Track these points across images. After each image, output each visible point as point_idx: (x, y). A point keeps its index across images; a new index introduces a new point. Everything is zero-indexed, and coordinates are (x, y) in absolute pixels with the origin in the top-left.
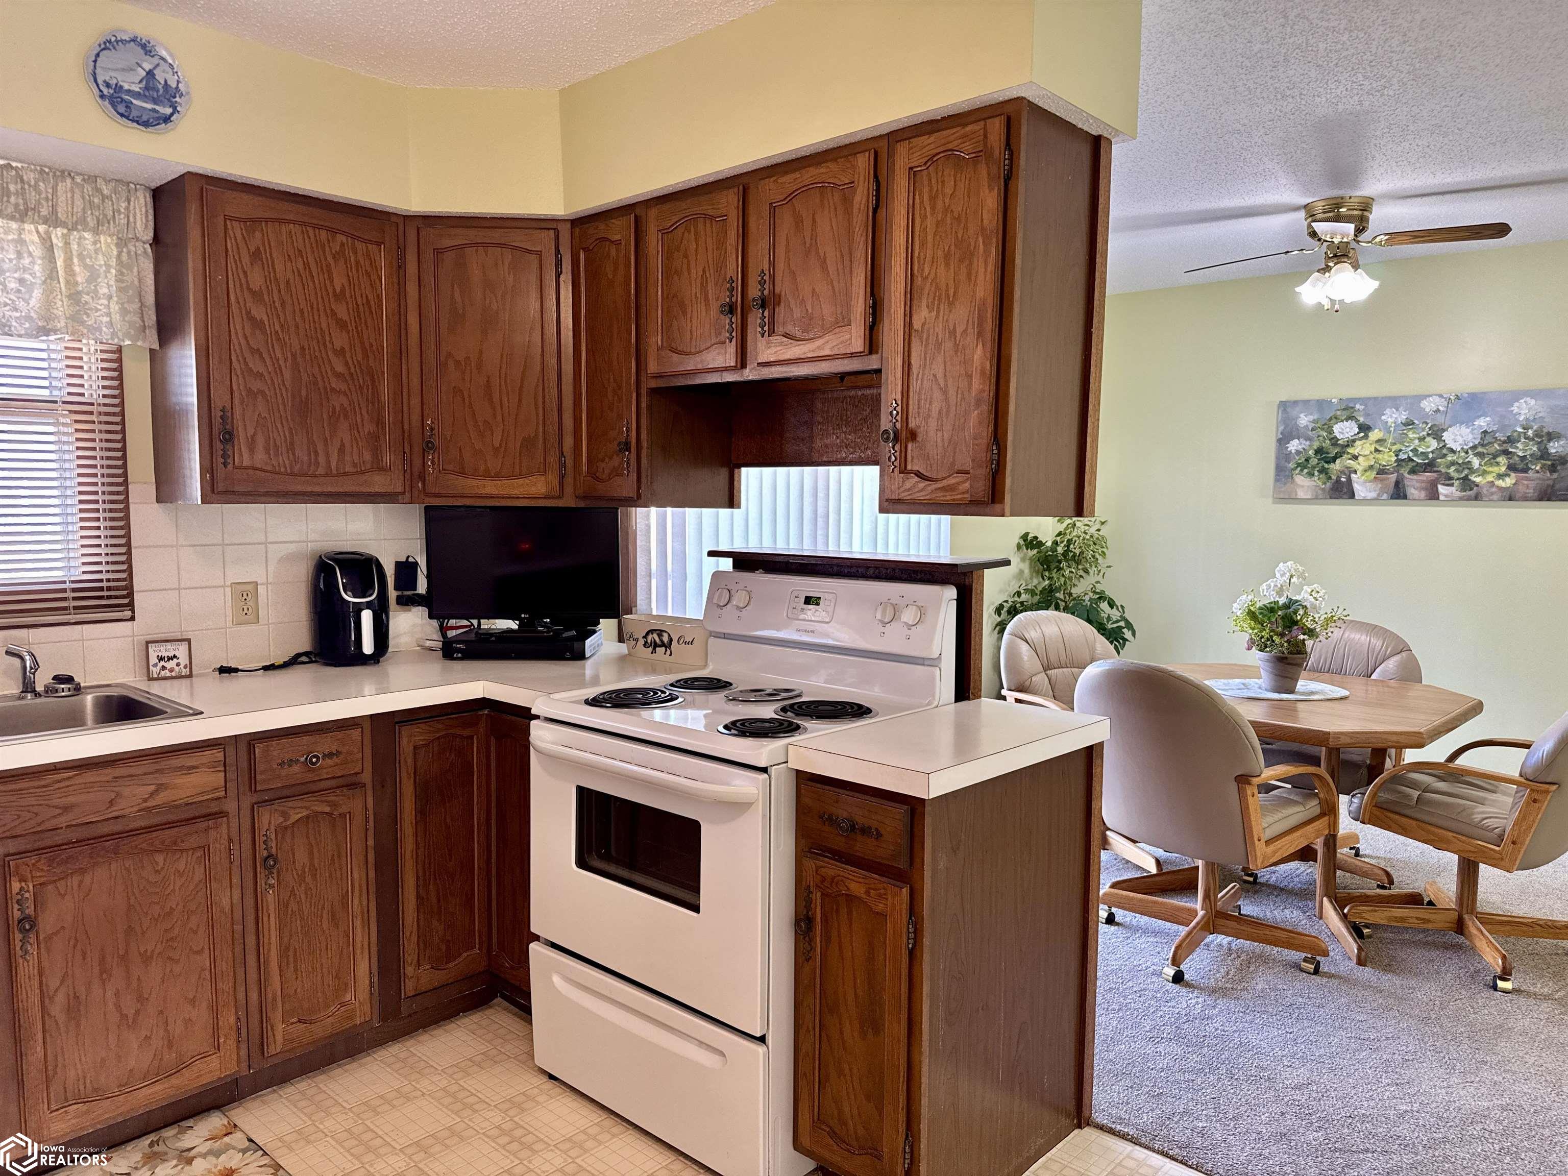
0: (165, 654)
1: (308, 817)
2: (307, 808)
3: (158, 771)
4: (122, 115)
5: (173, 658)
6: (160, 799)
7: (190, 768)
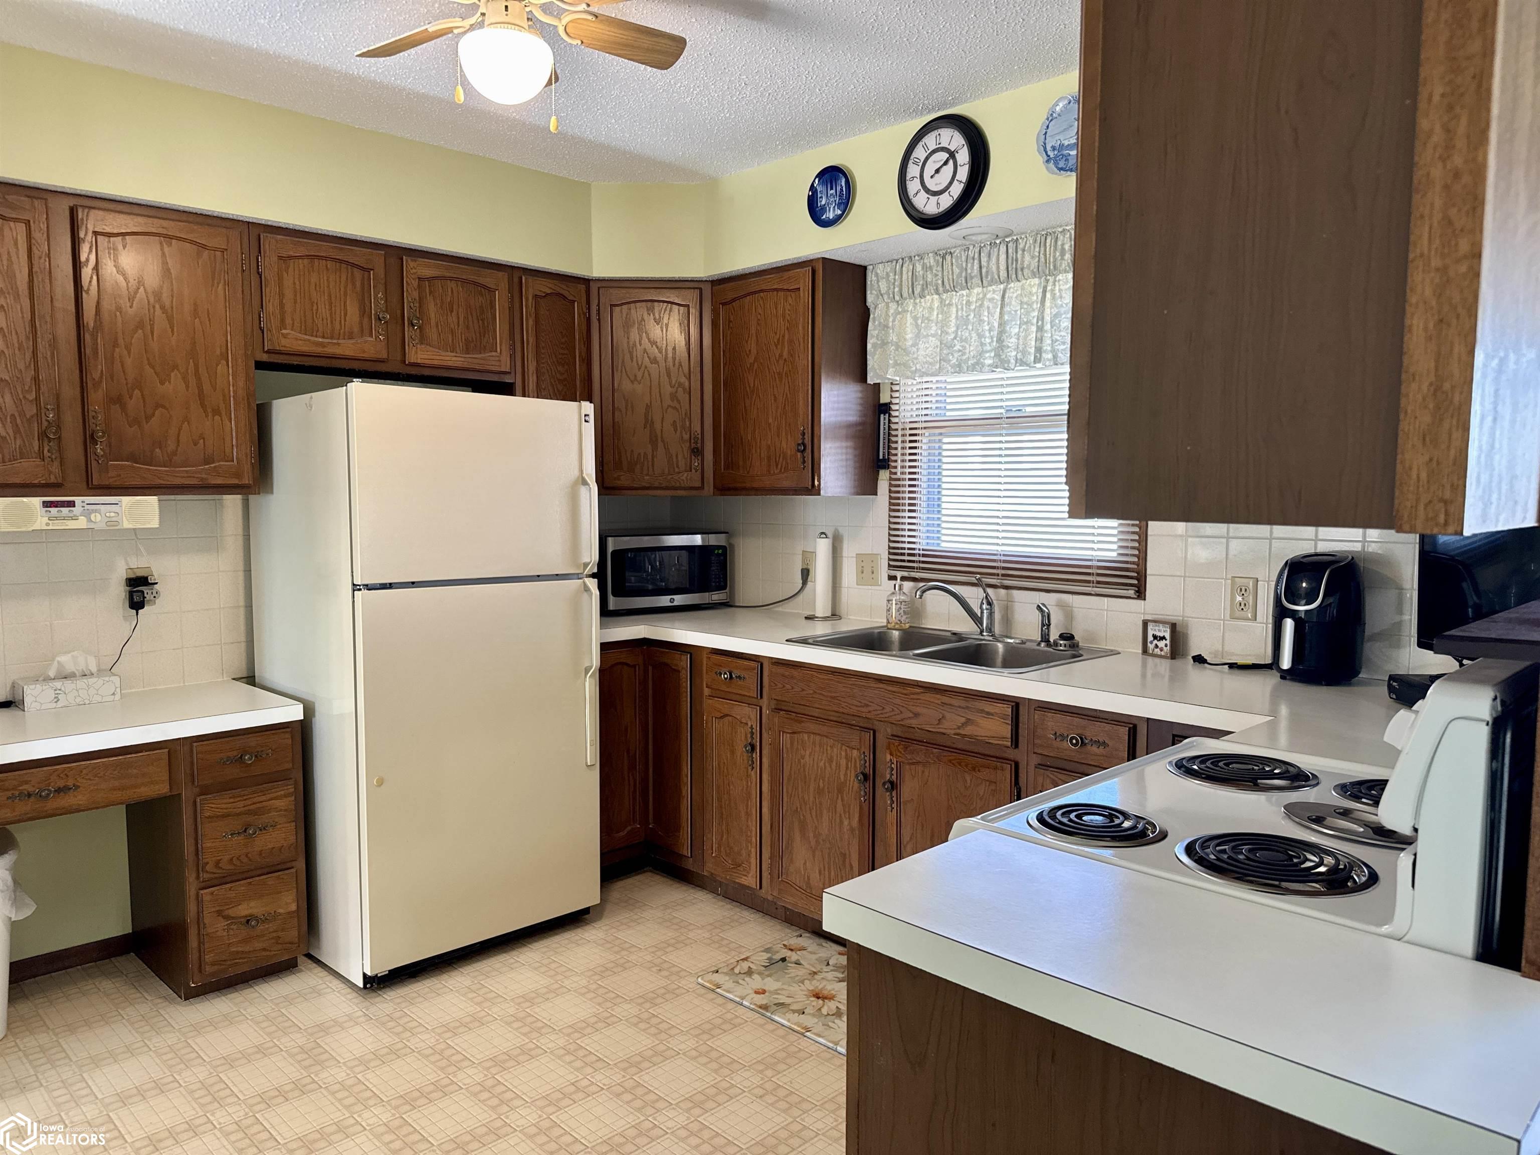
0: (1158, 634)
4: (1061, 169)
5: (1163, 638)
6: (968, 730)
7: (988, 713)
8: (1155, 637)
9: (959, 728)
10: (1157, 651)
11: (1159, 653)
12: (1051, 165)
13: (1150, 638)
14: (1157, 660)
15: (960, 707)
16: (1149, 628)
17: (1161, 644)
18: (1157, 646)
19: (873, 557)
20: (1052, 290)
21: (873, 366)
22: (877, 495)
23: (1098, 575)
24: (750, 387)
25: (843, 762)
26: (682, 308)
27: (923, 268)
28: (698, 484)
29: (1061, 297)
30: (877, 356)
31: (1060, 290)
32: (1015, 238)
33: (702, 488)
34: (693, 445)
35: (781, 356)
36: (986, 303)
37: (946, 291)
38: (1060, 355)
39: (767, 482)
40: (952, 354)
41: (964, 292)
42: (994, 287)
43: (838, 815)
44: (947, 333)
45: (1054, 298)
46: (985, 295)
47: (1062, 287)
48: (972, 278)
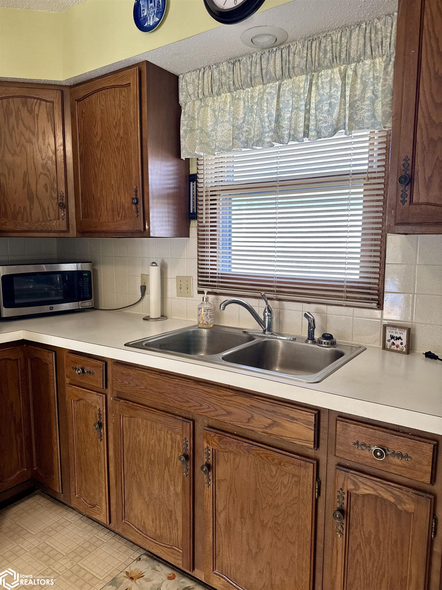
0: (395, 335)
3: (274, 412)
5: (400, 338)
6: (275, 430)
7: (293, 418)
8: (392, 337)
9: (266, 428)
10: (394, 347)
11: (395, 348)
13: (388, 337)
14: (394, 354)
15: (267, 410)
16: (387, 331)
17: (398, 342)
18: (393, 344)
19: (188, 279)
20: (316, 83)
21: (185, 146)
22: (188, 236)
23: (348, 292)
24: (98, 159)
25: (169, 443)
26: (48, 104)
27: (219, 74)
28: (65, 229)
29: (323, 88)
30: (187, 139)
31: (322, 83)
32: (288, 45)
33: (68, 231)
34: (60, 201)
35: (118, 134)
36: (265, 98)
37: (236, 89)
38: (323, 130)
39: (112, 226)
40: (242, 134)
41: (249, 90)
42: (271, 84)
43: (165, 482)
44: (237, 119)
45: (317, 89)
46: (265, 90)
47: (323, 80)
48: (255, 78)
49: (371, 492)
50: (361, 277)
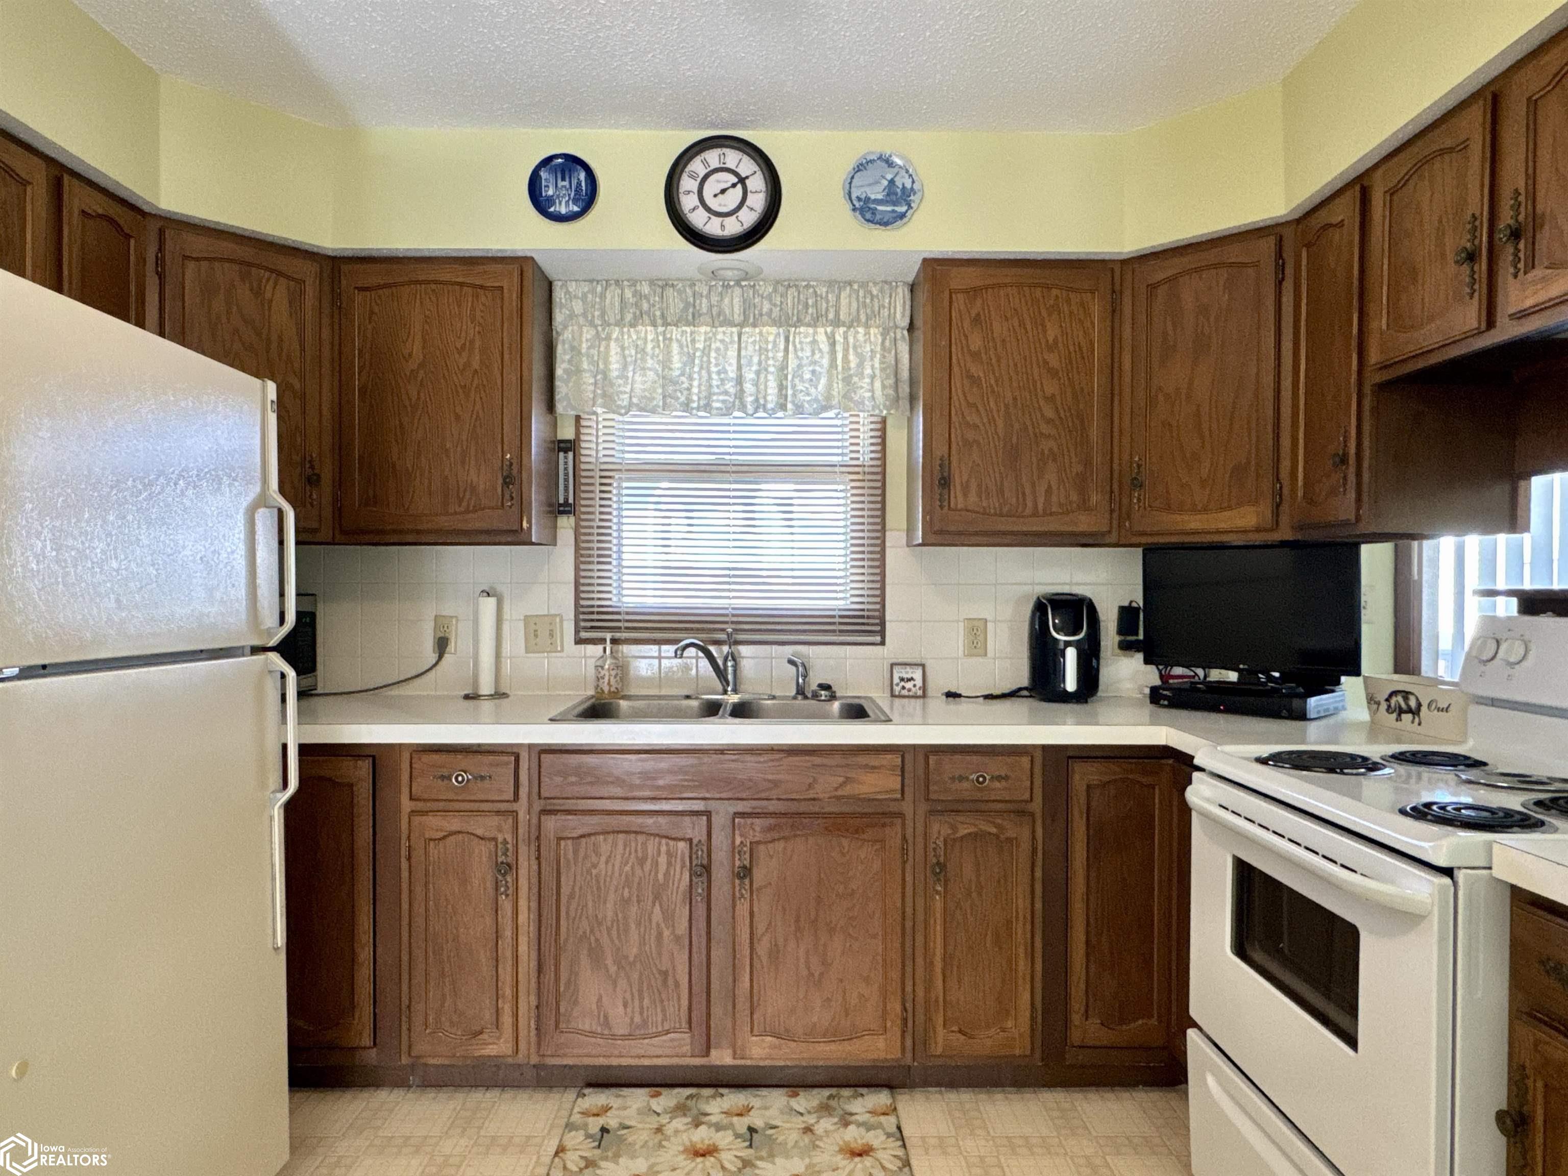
0: (905, 676)
1: (976, 834)
2: (975, 825)
3: (848, 765)
4: (868, 221)
5: (912, 679)
6: (847, 790)
7: (874, 767)
8: (902, 679)
10: (905, 692)
11: (907, 693)
12: (857, 213)
13: (896, 680)
14: (906, 701)
15: (837, 766)
16: (895, 671)
17: (909, 685)
18: (904, 688)
19: (551, 619)
20: (794, 342)
21: (567, 394)
22: (555, 545)
23: (841, 624)
26: (292, 283)
27: (633, 296)
29: (802, 350)
30: (571, 384)
31: (801, 343)
34: (309, 472)
36: (713, 346)
37: (666, 324)
38: (806, 405)
40: (681, 392)
41: (688, 329)
42: (724, 329)
44: (671, 369)
45: (795, 350)
46: (715, 334)
47: (803, 340)
48: (700, 315)
49: (972, 829)
50: (852, 603)
